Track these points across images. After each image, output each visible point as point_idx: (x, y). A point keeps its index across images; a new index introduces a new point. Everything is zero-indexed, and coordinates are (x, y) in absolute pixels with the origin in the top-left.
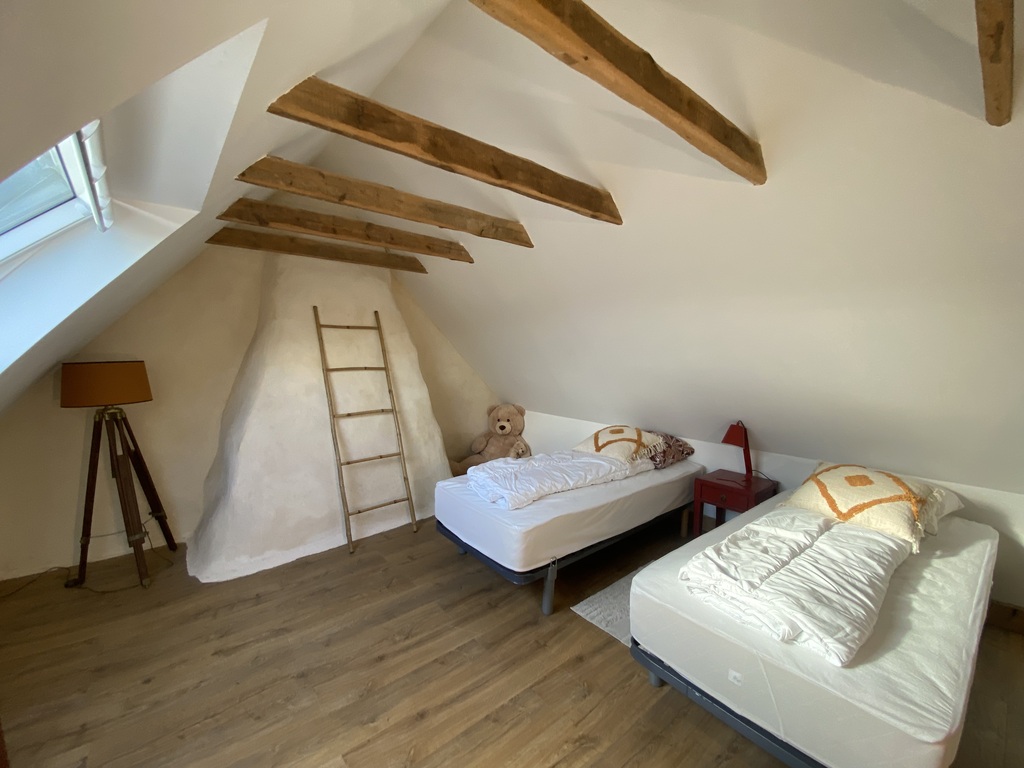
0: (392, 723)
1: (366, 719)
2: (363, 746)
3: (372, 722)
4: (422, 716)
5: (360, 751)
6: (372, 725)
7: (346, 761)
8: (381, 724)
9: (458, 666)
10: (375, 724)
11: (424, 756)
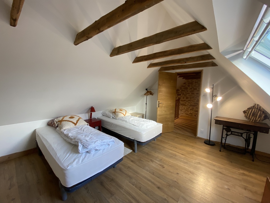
0: (164, 194)
1: (166, 202)
2: (173, 198)
3: (166, 199)
4: (159, 188)
5: (174, 198)
6: (167, 199)
7: (178, 201)
8: (165, 197)
9: (140, 184)
10: (166, 198)
11: (167, 184)
